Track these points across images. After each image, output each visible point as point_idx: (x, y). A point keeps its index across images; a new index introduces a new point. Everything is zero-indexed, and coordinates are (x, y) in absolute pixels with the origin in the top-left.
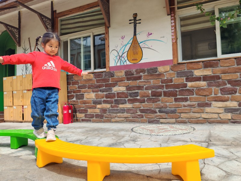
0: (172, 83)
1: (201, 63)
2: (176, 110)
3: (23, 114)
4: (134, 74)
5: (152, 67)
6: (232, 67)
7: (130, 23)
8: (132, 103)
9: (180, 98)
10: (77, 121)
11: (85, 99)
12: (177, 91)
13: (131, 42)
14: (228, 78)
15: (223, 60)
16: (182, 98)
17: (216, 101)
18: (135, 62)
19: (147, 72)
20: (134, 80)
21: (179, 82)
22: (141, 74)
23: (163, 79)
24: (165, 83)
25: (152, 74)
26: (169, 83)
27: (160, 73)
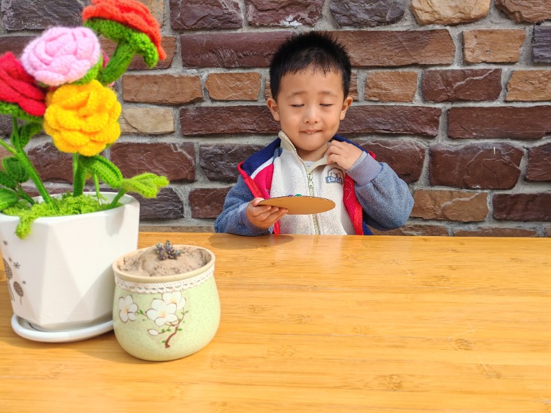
19: (332, 12)
20: (233, 66)
21: (542, 96)
22: (290, 22)
23: (437, 71)
24: (449, 96)
25: (370, 29)
26: (475, 101)
27: (422, 24)
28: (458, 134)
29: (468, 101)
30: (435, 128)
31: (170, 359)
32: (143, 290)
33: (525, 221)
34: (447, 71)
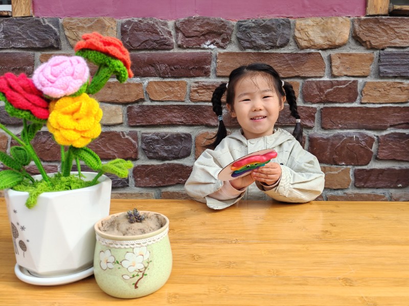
5: (268, 17)
8: (158, 187)
9: (381, 171)
12: (370, 141)
19: (239, 39)
20: (167, 76)
21: (387, 100)
22: (208, 45)
23: (313, 82)
24: (321, 99)
25: (265, 51)
26: (340, 103)
27: (302, 49)
28: (328, 127)
29: (336, 102)
30: (312, 121)
31: (138, 297)
32: (119, 246)
33: (377, 188)
34: (320, 81)
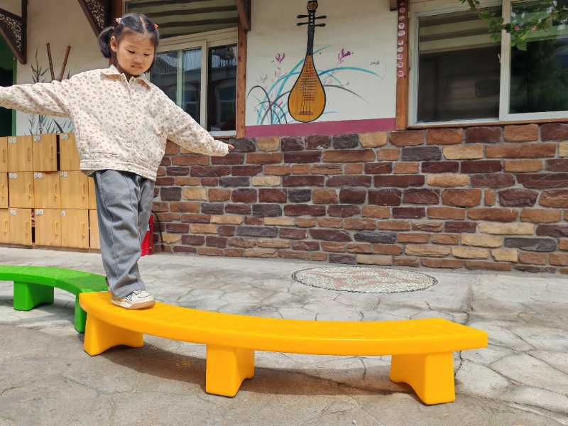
0: (390, 172)
1: (462, 130)
2: (395, 237)
3: (33, 229)
4: (303, 148)
5: (347, 134)
6: (530, 143)
7: (299, 24)
8: (295, 216)
9: (406, 209)
10: (163, 249)
11: (182, 201)
12: (400, 193)
13: (299, 69)
14: (519, 170)
15: (511, 127)
16: (410, 208)
17: (487, 219)
18: (306, 118)
